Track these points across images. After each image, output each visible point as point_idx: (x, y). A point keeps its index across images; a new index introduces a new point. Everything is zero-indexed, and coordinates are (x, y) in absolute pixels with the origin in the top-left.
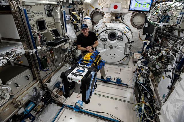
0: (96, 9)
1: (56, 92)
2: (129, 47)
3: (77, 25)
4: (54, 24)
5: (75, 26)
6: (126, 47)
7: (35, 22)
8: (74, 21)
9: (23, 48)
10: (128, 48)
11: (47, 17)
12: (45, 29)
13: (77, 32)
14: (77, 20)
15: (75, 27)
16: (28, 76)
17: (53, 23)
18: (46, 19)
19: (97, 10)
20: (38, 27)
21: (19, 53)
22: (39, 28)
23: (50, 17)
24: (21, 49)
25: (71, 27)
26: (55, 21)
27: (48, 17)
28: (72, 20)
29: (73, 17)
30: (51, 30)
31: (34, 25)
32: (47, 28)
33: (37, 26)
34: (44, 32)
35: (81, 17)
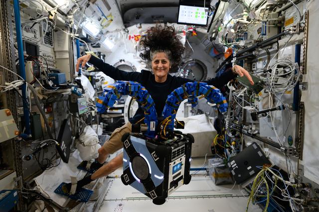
0: (121, 61)
2: (191, 109)
5: (90, 77)
6: (187, 111)
10: (189, 111)
17: (53, 58)
19: (123, 63)
23: (49, 45)
26: (55, 56)
27: (45, 43)
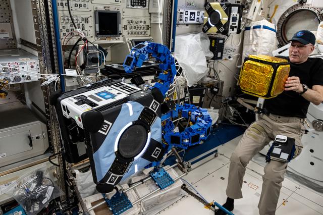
1: (93, 204)
3: (221, 41)
4: (148, 27)
5: (214, 41)
7: (92, 14)
8: (209, 27)
9: (39, 67)
11: (130, 6)
12: (117, 34)
13: (215, 58)
14: (218, 24)
15: (213, 45)
16: (34, 137)
17: (145, 22)
18: (125, 10)
20: (97, 25)
21: (23, 76)
22: (98, 29)
23: (139, 7)
24: (32, 67)
25: (199, 43)
26: (150, 20)
27: (133, 6)
28: (207, 24)
29: (210, 16)
30: (132, 41)
31: (86, 20)
32: (124, 33)
33: (95, 23)
34: (113, 41)
35: (234, 19)
